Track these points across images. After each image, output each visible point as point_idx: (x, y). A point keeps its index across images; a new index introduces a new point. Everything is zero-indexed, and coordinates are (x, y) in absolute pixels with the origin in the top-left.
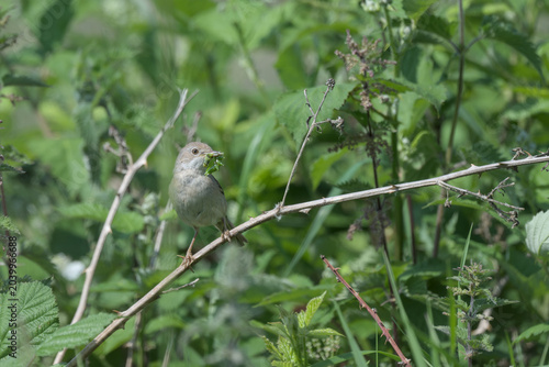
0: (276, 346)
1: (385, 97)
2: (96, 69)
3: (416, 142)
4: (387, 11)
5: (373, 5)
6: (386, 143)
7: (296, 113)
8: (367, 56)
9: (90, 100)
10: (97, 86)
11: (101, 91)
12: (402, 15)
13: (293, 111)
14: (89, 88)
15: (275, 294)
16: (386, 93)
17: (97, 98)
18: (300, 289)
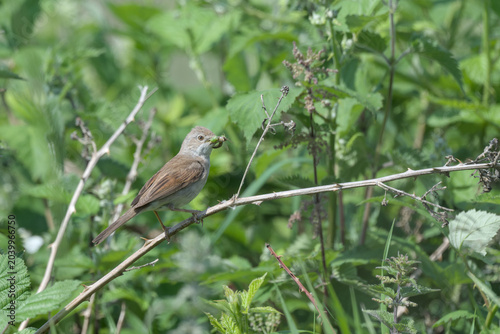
0: (219, 321)
1: (327, 101)
2: (65, 65)
3: (351, 142)
4: (332, 25)
5: (320, 19)
6: (325, 143)
7: (247, 112)
8: (312, 65)
9: (57, 93)
10: (64, 80)
11: (68, 85)
12: (345, 29)
13: (245, 110)
14: (57, 82)
15: (219, 274)
16: (328, 98)
17: (64, 91)
18: (243, 271)
